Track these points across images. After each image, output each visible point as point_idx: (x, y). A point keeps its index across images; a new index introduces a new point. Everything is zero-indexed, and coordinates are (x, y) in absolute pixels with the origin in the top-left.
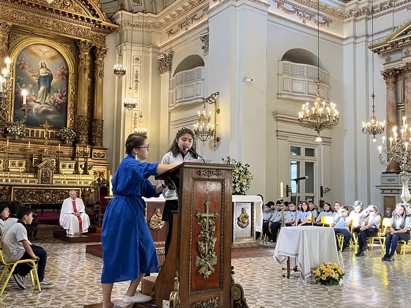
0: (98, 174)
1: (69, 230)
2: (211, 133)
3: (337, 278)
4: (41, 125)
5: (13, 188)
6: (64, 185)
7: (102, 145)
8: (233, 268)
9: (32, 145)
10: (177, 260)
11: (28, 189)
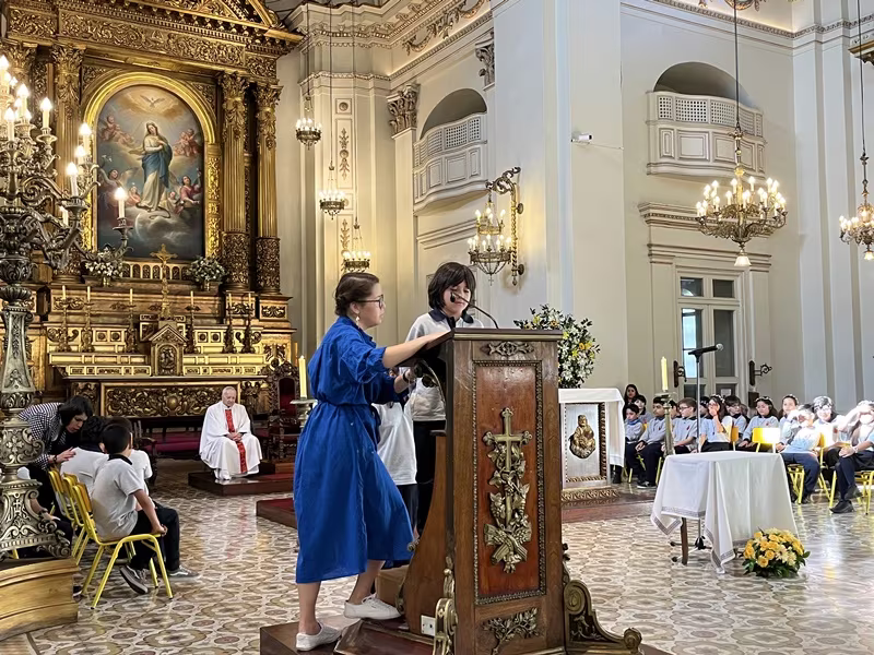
0: (274, 351)
1: (219, 470)
2: (506, 256)
3: (792, 563)
4: (153, 254)
5: (103, 385)
6: (205, 376)
7: (278, 290)
8: (565, 547)
9: (136, 295)
10: (448, 532)
11: (134, 387)
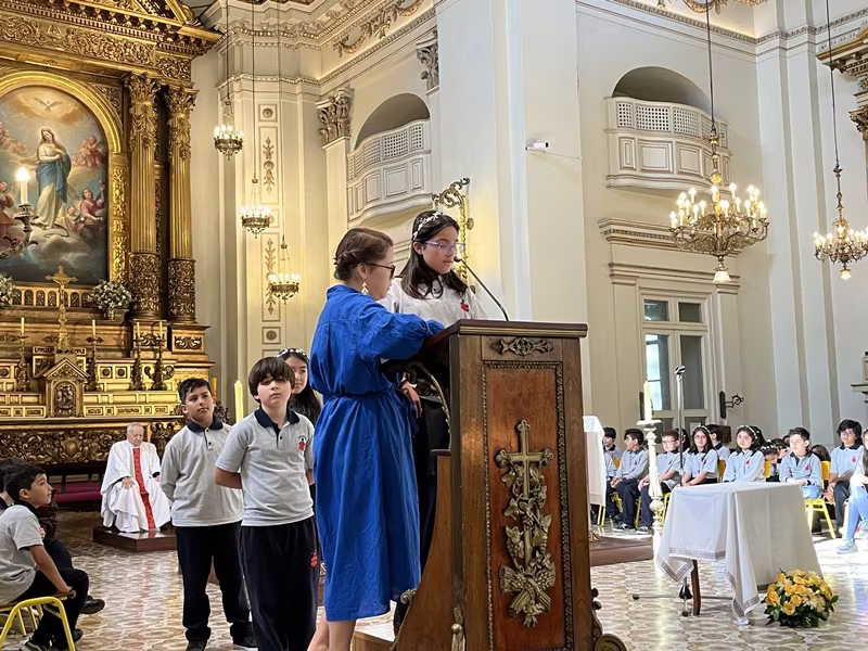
3: (821, 609)
4: (48, 278)
6: (109, 417)
7: (193, 318)
9: (28, 325)
10: (456, 578)
11: (25, 430)
